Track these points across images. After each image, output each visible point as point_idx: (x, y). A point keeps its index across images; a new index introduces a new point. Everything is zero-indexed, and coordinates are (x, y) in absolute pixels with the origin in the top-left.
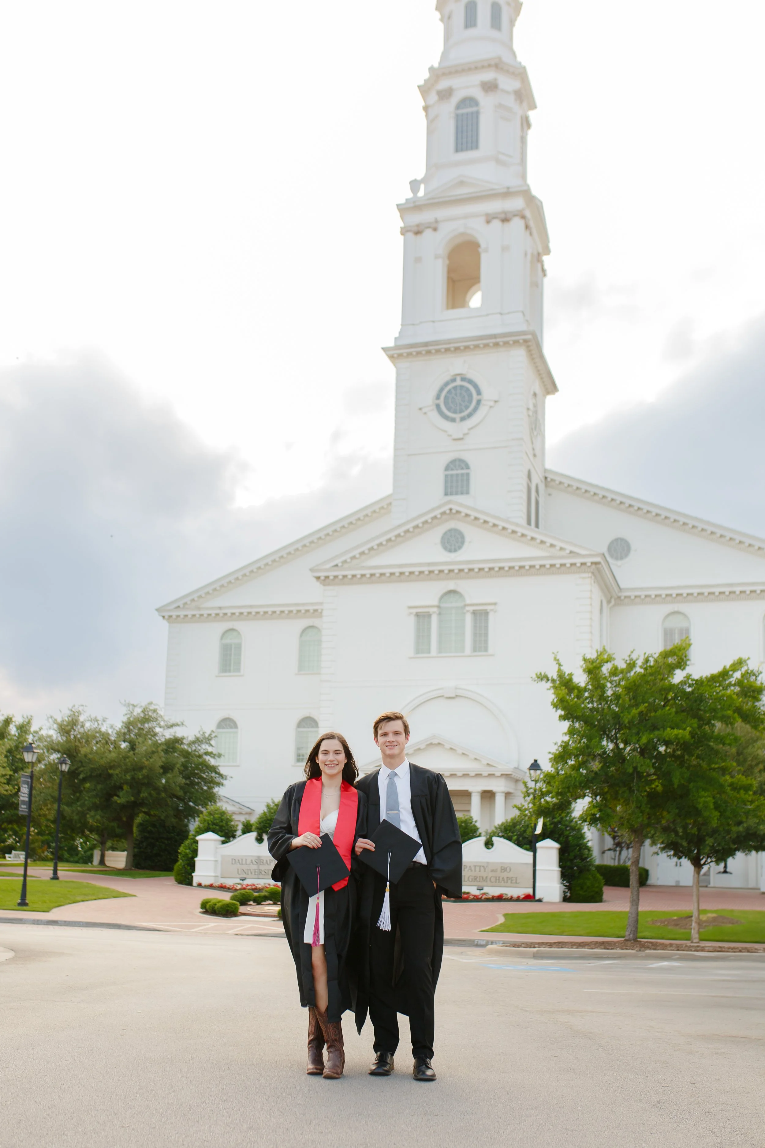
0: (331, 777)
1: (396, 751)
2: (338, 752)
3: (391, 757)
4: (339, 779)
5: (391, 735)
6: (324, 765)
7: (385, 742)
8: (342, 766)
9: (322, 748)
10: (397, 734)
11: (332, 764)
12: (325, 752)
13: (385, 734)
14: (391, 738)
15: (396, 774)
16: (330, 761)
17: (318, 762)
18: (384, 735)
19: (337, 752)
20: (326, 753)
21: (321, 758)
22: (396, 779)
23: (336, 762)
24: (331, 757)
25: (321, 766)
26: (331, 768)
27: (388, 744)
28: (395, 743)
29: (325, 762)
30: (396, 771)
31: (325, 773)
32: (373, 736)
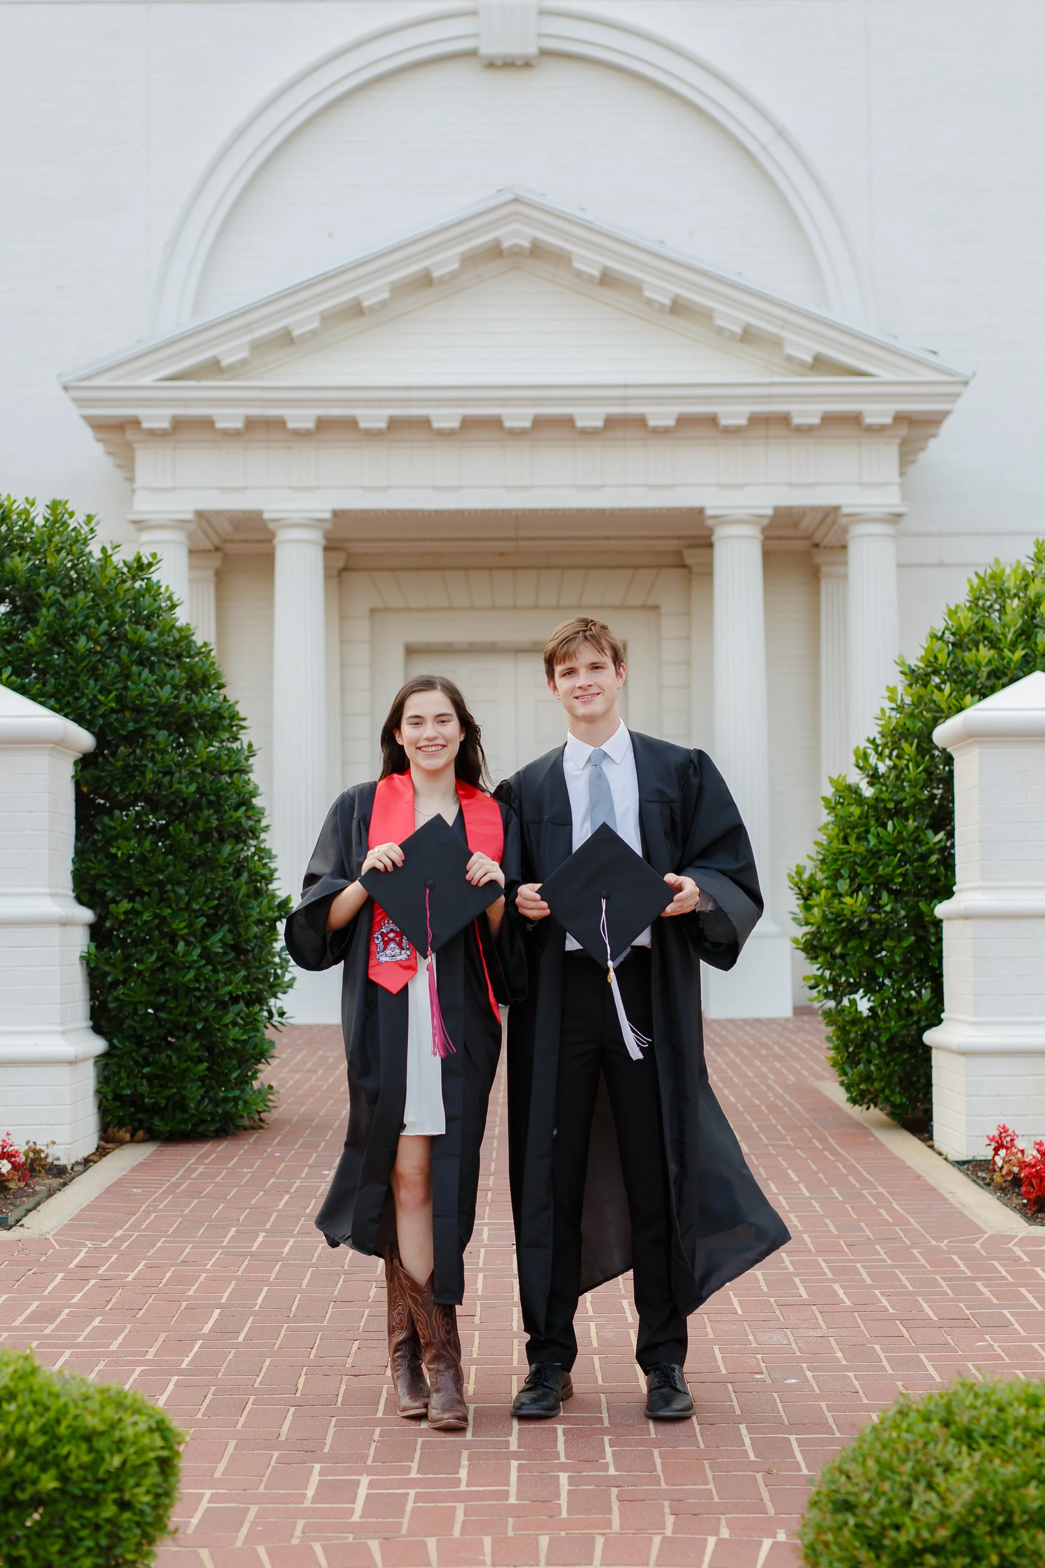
0: (433, 774)
1: (597, 706)
2: (443, 718)
3: (590, 719)
4: (449, 778)
5: (583, 672)
6: (413, 749)
7: (573, 690)
8: (453, 749)
9: (409, 711)
10: (597, 668)
11: (434, 745)
12: (416, 720)
13: (571, 672)
14: (583, 678)
15: (606, 755)
16: (427, 739)
17: (400, 743)
18: (569, 673)
19: (441, 719)
20: (418, 720)
21: (407, 734)
22: (606, 767)
23: (441, 741)
24: (429, 730)
25: (409, 751)
26: (432, 755)
27: (578, 693)
28: (594, 690)
29: (417, 742)
30: (605, 747)
31: (419, 766)
32: (545, 678)
